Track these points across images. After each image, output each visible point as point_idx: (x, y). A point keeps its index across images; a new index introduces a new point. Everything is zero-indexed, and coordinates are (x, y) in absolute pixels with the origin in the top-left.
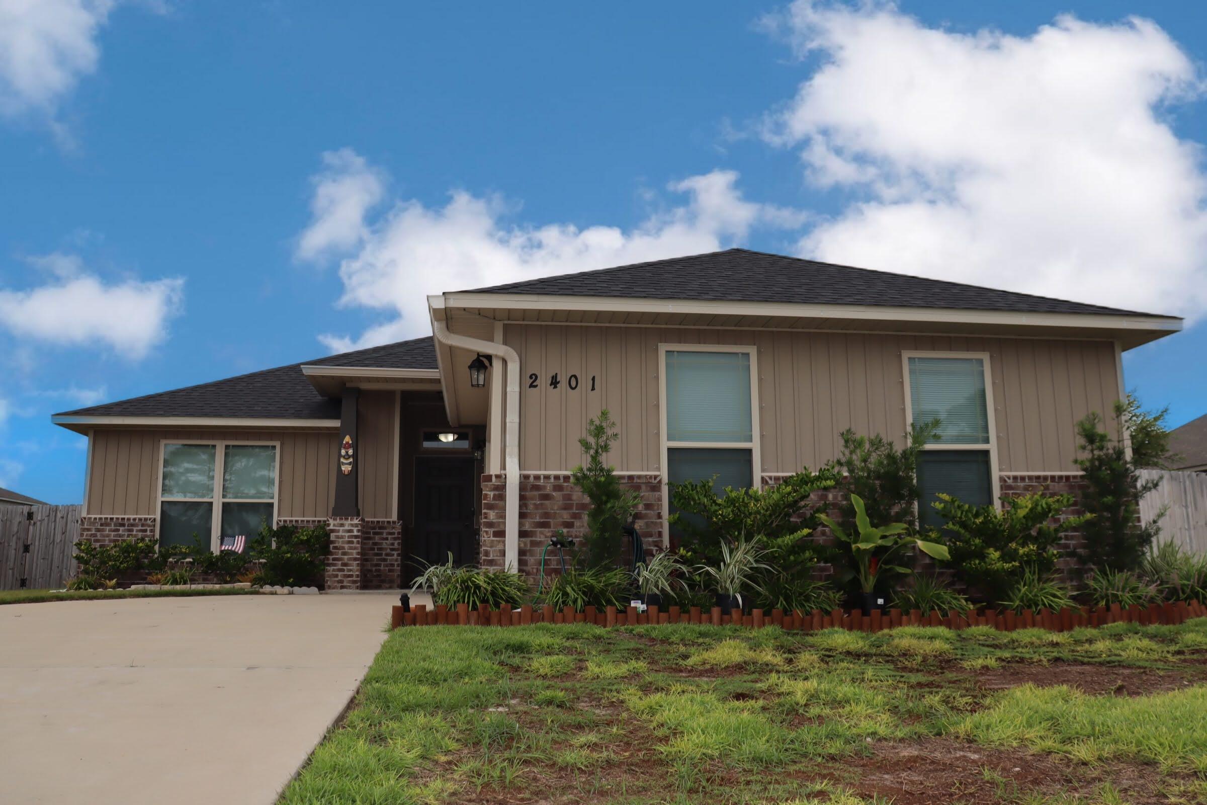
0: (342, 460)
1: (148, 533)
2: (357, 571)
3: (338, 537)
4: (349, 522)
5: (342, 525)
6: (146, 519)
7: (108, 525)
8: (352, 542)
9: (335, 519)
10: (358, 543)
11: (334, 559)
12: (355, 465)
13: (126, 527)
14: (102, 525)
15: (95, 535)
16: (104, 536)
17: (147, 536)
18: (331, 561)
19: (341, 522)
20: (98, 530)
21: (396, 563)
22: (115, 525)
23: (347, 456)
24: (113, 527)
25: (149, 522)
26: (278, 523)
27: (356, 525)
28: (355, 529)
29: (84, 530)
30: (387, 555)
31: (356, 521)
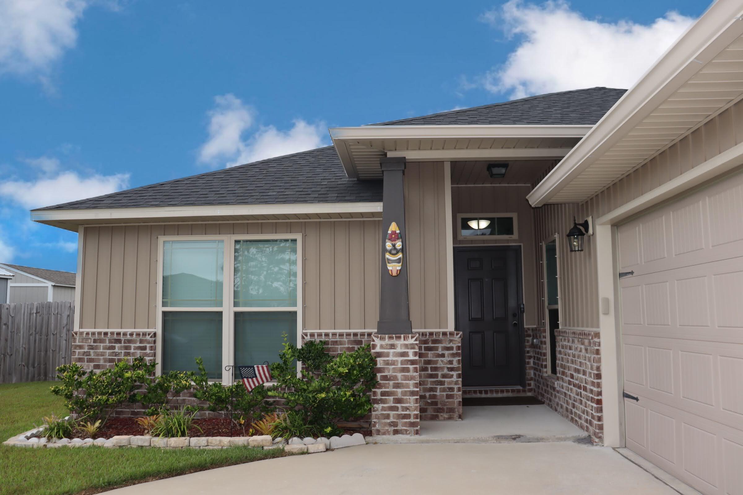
0: (388, 256)
1: (148, 351)
2: (415, 408)
3: (387, 363)
4: (402, 342)
5: (393, 346)
6: (144, 334)
7: (102, 341)
8: (407, 370)
9: (382, 339)
10: (415, 370)
11: (383, 394)
12: (404, 261)
13: (123, 344)
14: (95, 341)
15: (88, 354)
16: (98, 355)
17: (148, 355)
18: (379, 397)
19: (391, 342)
20: (91, 348)
21: (456, 387)
22: (110, 341)
23: (394, 251)
24: (107, 344)
25: (148, 337)
26: (303, 338)
27: (412, 347)
28: (411, 352)
30: (444, 376)
31: (411, 341)
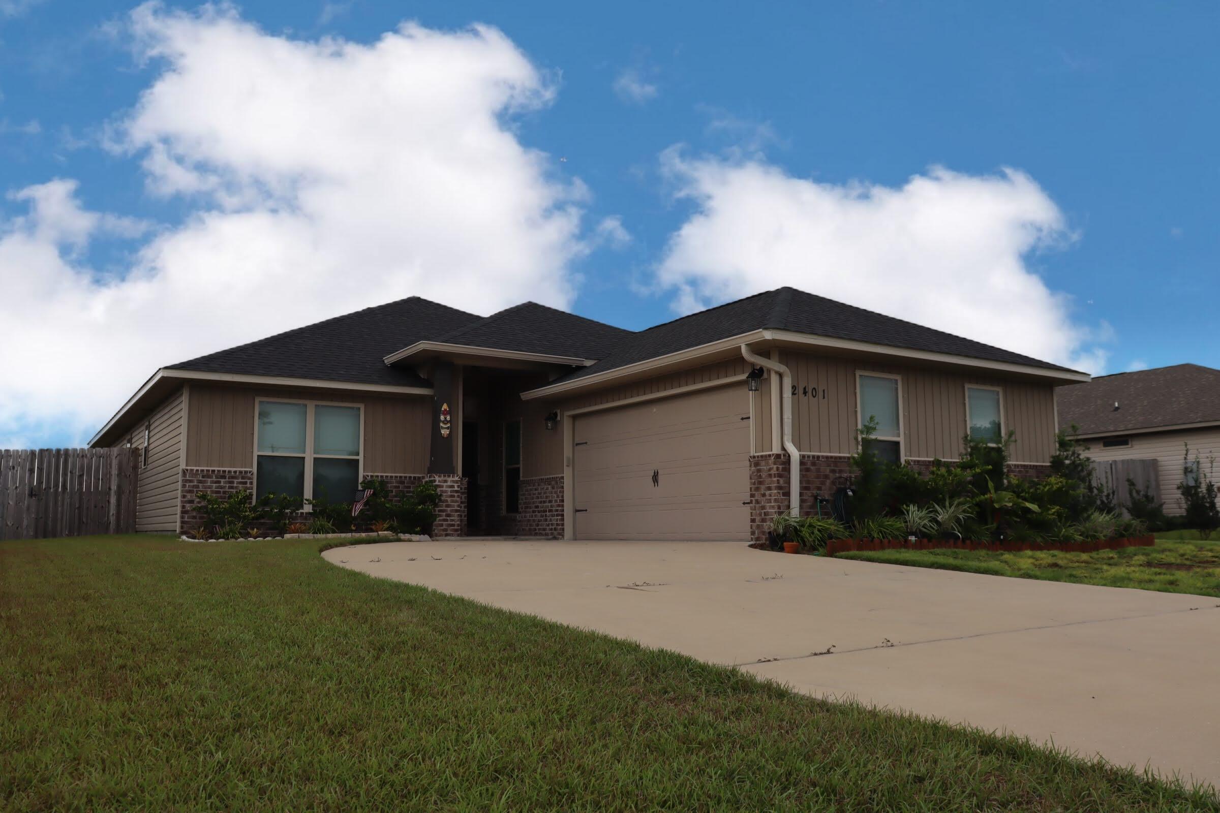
2: (458, 521)
3: (442, 491)
4: (451, 479)
5: (446, 481)
6: (245, 472)
7: (209, 477)
8: (453, 496)
9: (439, 477)
10: (458, 497)
11: (440, 511)
13: (227, 480)
14: (203, 477)
15: (197, 487)
16: (206, 488)
18: (437, 513)
19: (445, 479)
20: (200, 482)
22: (217, 477)
23: (445, 422)
24: (214, 479)
25: (248, 475)
26: (365, 477)
27: (456, 482)
28: (456, 485)
29: (186, 481)
31: (456, 478)
